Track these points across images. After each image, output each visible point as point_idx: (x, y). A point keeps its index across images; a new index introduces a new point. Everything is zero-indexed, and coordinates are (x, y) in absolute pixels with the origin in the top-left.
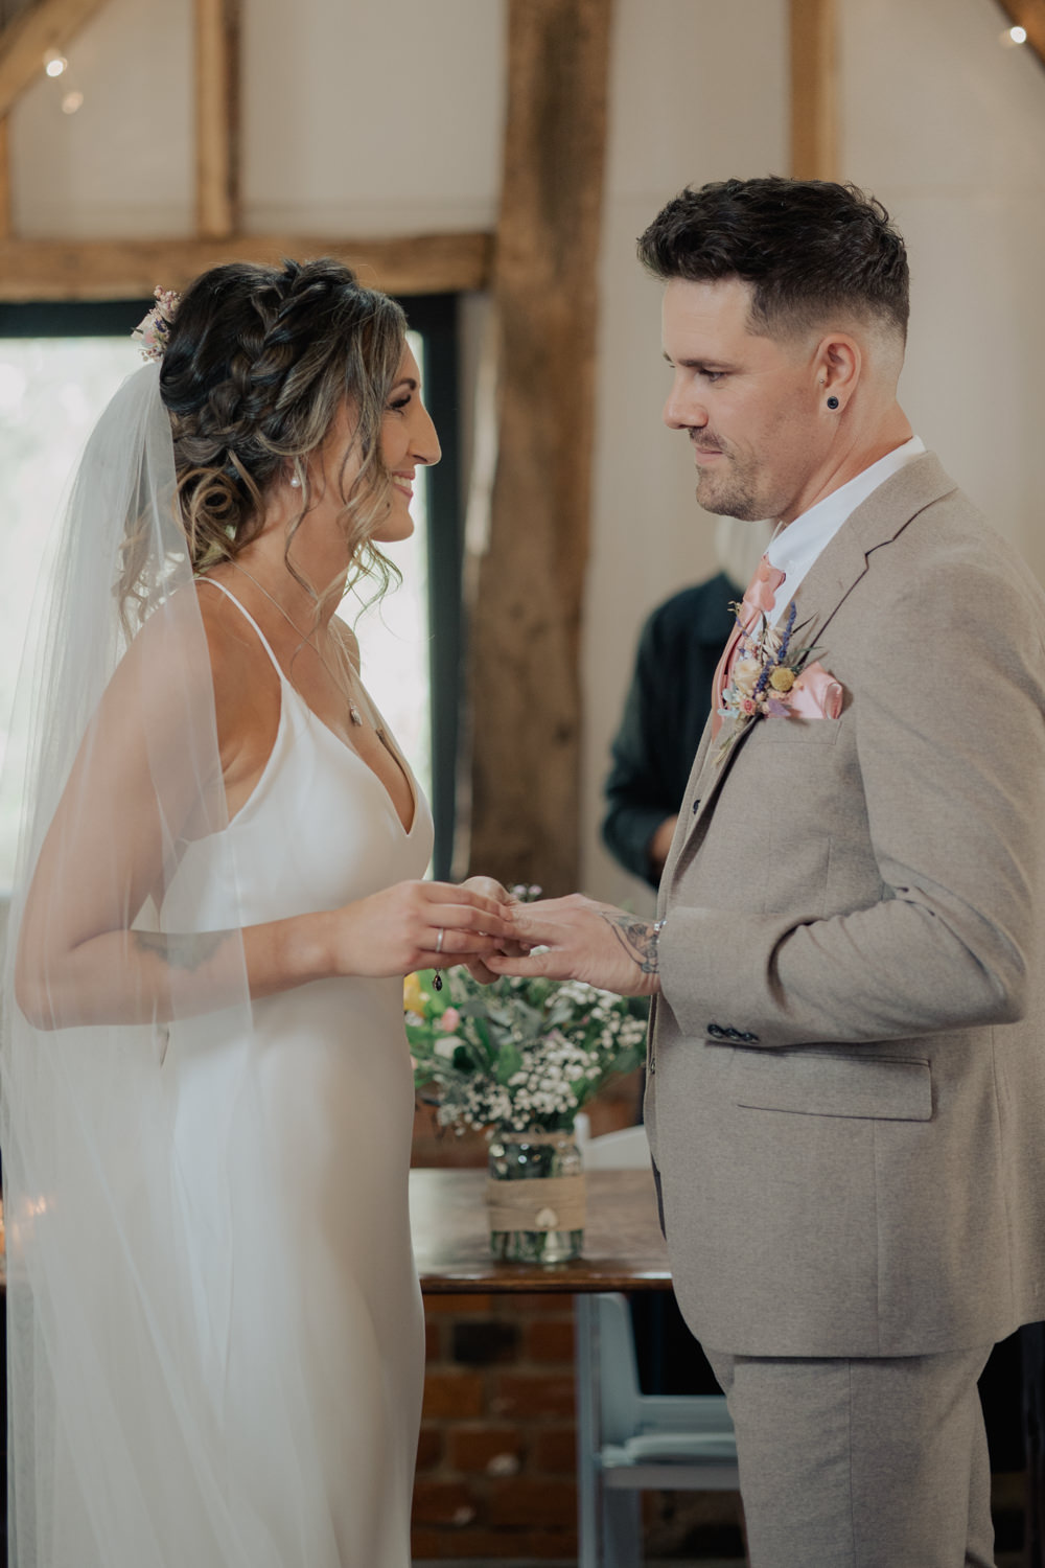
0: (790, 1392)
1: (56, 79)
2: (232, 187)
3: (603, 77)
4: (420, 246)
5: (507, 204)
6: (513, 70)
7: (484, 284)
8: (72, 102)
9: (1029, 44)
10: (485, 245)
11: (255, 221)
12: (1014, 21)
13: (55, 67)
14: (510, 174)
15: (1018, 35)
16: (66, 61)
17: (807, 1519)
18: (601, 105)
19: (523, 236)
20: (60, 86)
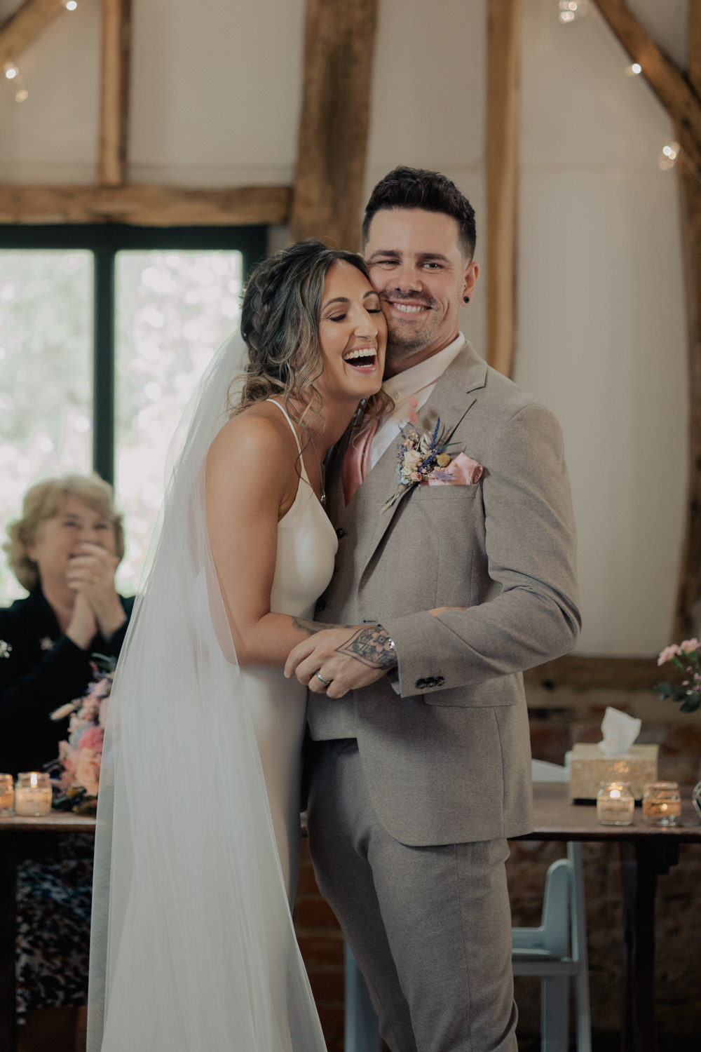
0: (423, 866)
1: (12, 80)
2: (123, 154)
3: (367, 89)
4: (245, 194)
5: (301, 168)
6: (307, 84)
7: (286, 220)
8: (22, 96)
9: (643, 74)
10: (287, 195)
11: (136, 175)
12: (634, 59)
13: (11, 73)
14: (303, 149)
15: (636, 68)
16: (17, 69)
17: (438, 933)
18: (366, 106)
19: (312, 190)
20: (13, 85)
